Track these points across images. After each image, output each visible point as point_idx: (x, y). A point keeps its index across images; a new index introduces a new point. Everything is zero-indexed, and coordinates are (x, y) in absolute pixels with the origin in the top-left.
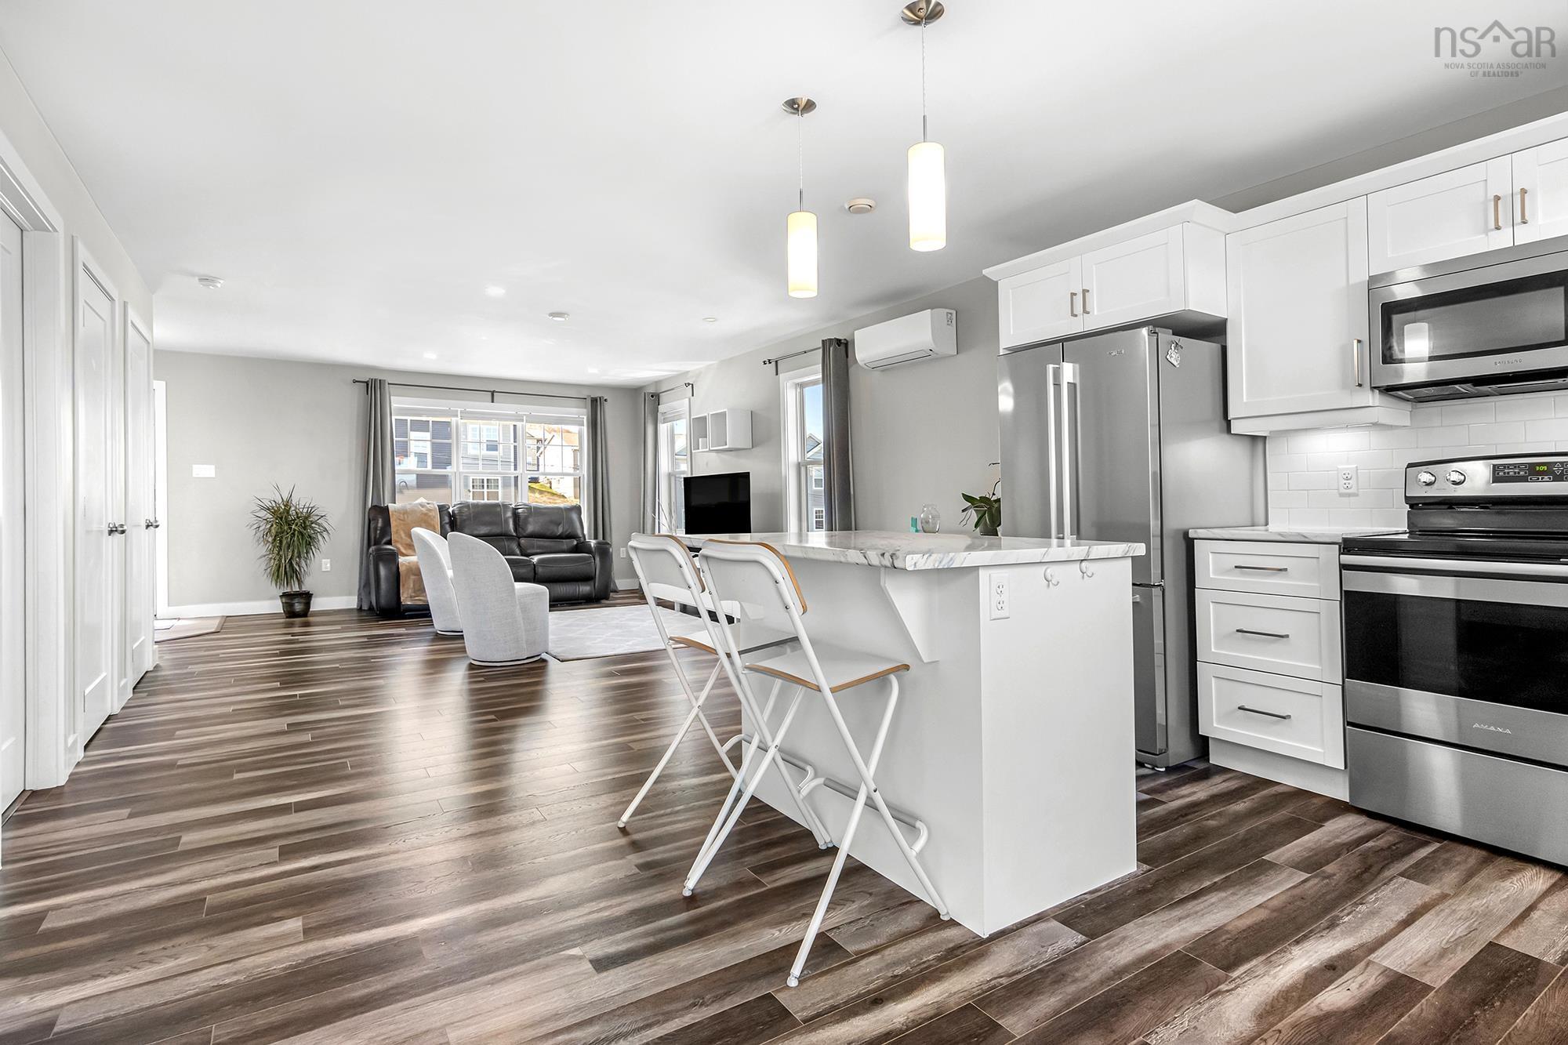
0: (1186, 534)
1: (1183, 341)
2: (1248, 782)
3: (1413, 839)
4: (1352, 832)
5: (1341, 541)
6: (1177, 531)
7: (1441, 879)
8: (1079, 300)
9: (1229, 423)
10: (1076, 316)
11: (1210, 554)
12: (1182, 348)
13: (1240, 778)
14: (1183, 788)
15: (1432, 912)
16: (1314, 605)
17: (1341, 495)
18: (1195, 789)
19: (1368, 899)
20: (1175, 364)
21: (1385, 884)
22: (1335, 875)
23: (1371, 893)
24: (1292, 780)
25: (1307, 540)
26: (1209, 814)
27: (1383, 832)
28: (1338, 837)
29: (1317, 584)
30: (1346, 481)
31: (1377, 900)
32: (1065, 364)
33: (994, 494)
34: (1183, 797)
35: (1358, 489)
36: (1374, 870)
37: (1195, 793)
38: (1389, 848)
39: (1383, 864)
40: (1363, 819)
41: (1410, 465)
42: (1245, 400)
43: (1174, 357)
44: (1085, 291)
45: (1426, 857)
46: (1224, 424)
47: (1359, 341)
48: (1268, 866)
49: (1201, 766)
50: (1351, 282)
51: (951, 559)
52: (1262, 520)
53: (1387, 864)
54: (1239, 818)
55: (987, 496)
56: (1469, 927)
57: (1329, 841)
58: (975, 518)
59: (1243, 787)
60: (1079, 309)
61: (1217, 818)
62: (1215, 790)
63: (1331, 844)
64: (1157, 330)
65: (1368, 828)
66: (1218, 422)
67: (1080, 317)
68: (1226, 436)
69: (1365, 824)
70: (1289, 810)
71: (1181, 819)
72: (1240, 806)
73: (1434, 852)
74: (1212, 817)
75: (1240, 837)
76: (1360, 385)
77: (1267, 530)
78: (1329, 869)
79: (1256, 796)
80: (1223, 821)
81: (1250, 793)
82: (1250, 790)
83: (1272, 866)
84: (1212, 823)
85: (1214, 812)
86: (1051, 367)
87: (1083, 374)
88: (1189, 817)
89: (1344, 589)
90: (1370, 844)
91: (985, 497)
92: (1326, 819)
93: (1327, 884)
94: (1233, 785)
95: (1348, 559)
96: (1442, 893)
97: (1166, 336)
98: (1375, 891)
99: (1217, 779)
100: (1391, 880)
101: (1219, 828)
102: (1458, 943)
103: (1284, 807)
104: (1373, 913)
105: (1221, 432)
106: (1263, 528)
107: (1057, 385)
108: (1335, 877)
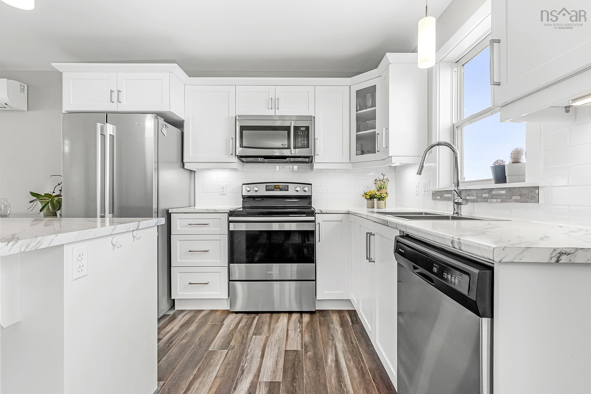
0: (167, 211)
1: (168, 125)
2: (193, 314)
3: (251, 317)
4: (233, 323)
5: (229, 212)
6: (164, 210)
7: (264, 331)
8: (115, 95)
9: (183, 164)
10: (113, 102)
11: (178, 219)
12: (168, 128)
13: (189, 313)
14: (167, 327)
15: (267, 346)
16: (218, 237)
17: (221, 194)
18: (172, 326)
19: (248, 351)
20: (165, 134)
21: (251, 341)
22: (235, 346)
23: (248, 348)
24: (208, 307)
25: (217, 212)
26: (182, 336)
27: (242, 318)
28: (230, 327)
29: (220, 229)
30: (223, 190)
31: (251, 350)
32: (108, 125)
33: (54, 192)
34: (169, 332)
35: (226, 192)
36: (245, 336)
37: (173, 328)
38: (246, 324)
39: (247, 332)
40: (235, 315)
41: (243, 184)
42: (191, 155)
43: (164, 131)
44: (119, 91)
45: (257, 324)
46: (182, 164)
47: (232, 138)
48: (212, 354)
49: (171, 313)
50: (230, 116)
51: (39, 242)
52: (193, 204)
53: (248, 332)
54: (194, 333)
55: (50, 193)
56: (278, 347)
57: (228, 330)
58: (40, 205)
59: (191, 317)
60: (115, 99)
61: (186, 338)
62: (181, 323)
63: (229, 331)
64: (158, 117)
65: (237, 318)
66: (179, 164)
67: (115, 104)
68: (182, 170)
69: (236, 317)
70: (211, 321)
71: (171, 345)
72: (192, 328)
73: (258, 320)
74: (184, 338)
75: (197, 344)
76: (232, 154)
77: (195, 209)
78: (232, 344)
79: (197, 320)
80: (188, 338)
81: (195, 319)
82: (194, 317)
83: (213, 352)
84: (184, 341)
85: (183, 335)
86: (99, 125)
87: (118, 131)
88: (174, 342)
89: (230, 230)
90: (240, 325)
91: (48, 194)
92: (223, 320)
93: (234, 351)
94: (187, 317)
95: (231, 219)
96: (266, 337)
97: (161, 121)
98: (249, 346)
99: (180, 317)
100: (251, 339)
101: (187, 343)
102: (278, 355)
103: (208, 321)
104: (252, 357)
105: (180, 167)
106: (193, 207)
107: (103, 135)
108: (235, 347)
